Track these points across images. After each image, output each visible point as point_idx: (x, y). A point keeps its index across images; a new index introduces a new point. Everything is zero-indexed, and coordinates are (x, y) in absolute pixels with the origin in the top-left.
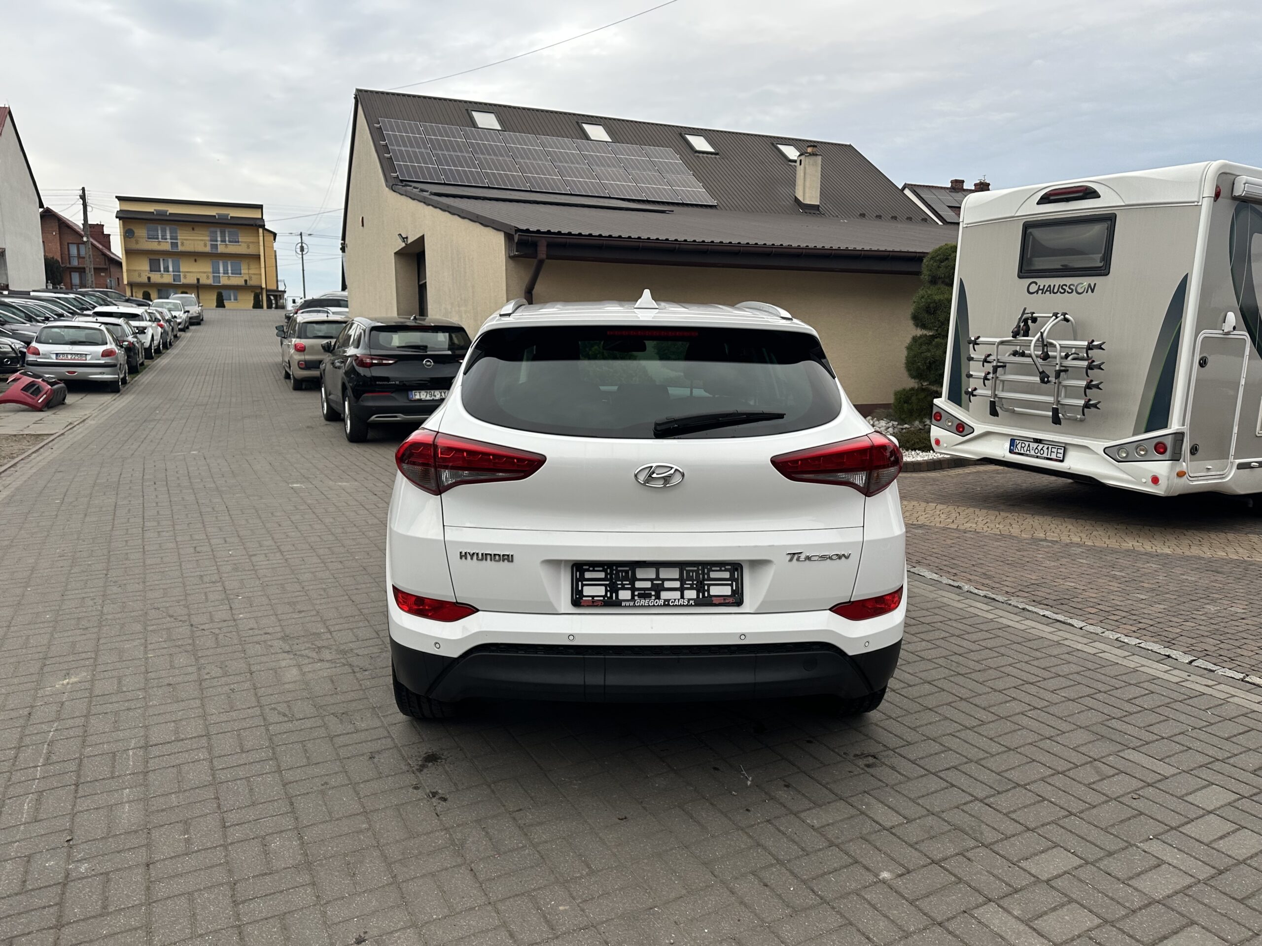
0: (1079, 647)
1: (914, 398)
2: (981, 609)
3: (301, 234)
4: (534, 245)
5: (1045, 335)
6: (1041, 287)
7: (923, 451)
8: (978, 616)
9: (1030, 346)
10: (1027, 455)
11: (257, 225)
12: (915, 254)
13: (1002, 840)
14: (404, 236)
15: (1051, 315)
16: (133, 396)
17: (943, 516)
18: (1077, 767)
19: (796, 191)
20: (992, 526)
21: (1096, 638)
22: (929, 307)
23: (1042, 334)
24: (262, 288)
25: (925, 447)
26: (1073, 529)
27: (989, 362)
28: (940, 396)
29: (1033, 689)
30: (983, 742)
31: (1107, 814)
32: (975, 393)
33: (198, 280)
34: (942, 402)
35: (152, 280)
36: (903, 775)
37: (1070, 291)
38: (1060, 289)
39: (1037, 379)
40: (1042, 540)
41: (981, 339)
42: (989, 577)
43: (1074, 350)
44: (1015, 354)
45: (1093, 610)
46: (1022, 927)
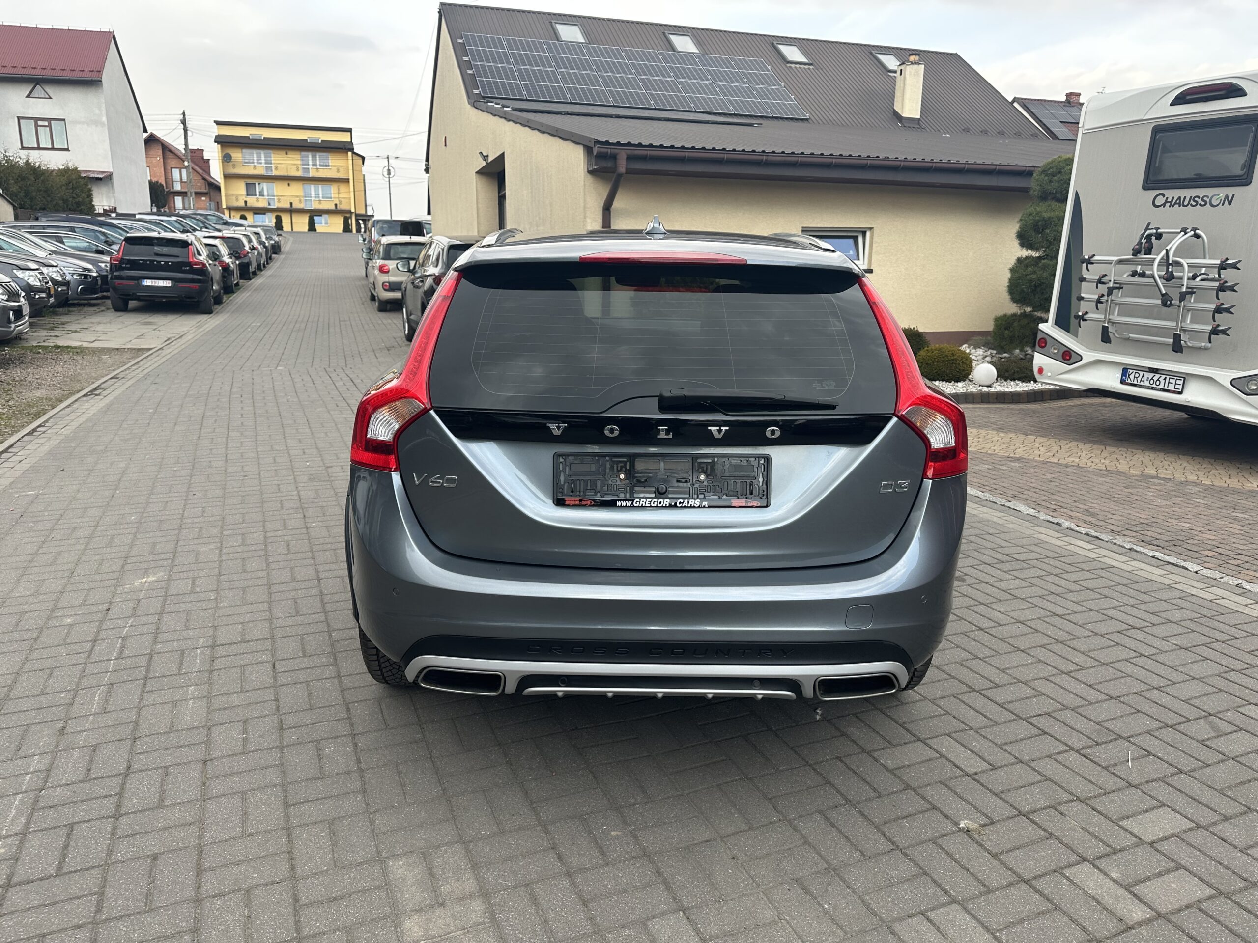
0: (1194, 591)
1: (1016, 324)
2: (1082, 547)
3: (388, 158)
4: (614, 157)
5: (1171, 254)
6: (1170, 200)
7: (1023, 381)
8: (1079, 554)
9: (1152, 265)
10: (1140, 386)
11: (345, 148)
12: (1024, 168)
13: (1100, 795)
14: (485, 154)
15: (1179, 231)
16: (228, 315)
17: (1042, 449)
18: (1190, 721)
19: (895, 104)
20: (1097, 461)
21: (1213, 583)
22: (1037, 226)
23: (1167, 251)
24: (350, 212)
25: (1025, 377)
26: (1189, 467)
27: (1104, 283)
28: (1047, 321)
29: (1139, 635)
30: (1080, 689)
31: (1222, 774)
32: (1086, 317)
33: (291, 204)
34: (1048, 328)
35: (249, 205)
36: (988, 718)
37: (1203, 203)
38: (1192, 202)
39: (1159, 302)
40: (1153, 477)
41: (1096, 258)
42: (1093, 515)
43: (1203, 270)
44: (1134, 274)
45: (1211, 554)
46: (1121, 892)
